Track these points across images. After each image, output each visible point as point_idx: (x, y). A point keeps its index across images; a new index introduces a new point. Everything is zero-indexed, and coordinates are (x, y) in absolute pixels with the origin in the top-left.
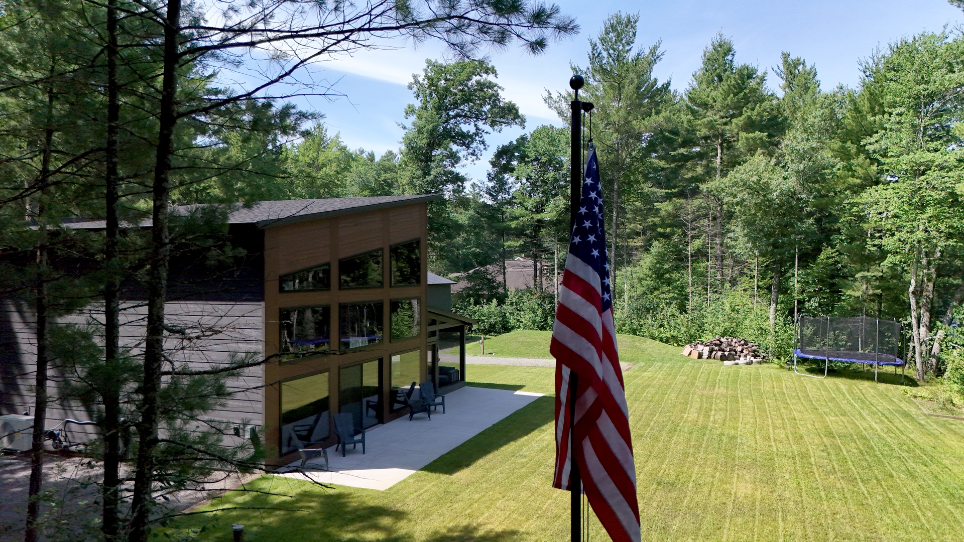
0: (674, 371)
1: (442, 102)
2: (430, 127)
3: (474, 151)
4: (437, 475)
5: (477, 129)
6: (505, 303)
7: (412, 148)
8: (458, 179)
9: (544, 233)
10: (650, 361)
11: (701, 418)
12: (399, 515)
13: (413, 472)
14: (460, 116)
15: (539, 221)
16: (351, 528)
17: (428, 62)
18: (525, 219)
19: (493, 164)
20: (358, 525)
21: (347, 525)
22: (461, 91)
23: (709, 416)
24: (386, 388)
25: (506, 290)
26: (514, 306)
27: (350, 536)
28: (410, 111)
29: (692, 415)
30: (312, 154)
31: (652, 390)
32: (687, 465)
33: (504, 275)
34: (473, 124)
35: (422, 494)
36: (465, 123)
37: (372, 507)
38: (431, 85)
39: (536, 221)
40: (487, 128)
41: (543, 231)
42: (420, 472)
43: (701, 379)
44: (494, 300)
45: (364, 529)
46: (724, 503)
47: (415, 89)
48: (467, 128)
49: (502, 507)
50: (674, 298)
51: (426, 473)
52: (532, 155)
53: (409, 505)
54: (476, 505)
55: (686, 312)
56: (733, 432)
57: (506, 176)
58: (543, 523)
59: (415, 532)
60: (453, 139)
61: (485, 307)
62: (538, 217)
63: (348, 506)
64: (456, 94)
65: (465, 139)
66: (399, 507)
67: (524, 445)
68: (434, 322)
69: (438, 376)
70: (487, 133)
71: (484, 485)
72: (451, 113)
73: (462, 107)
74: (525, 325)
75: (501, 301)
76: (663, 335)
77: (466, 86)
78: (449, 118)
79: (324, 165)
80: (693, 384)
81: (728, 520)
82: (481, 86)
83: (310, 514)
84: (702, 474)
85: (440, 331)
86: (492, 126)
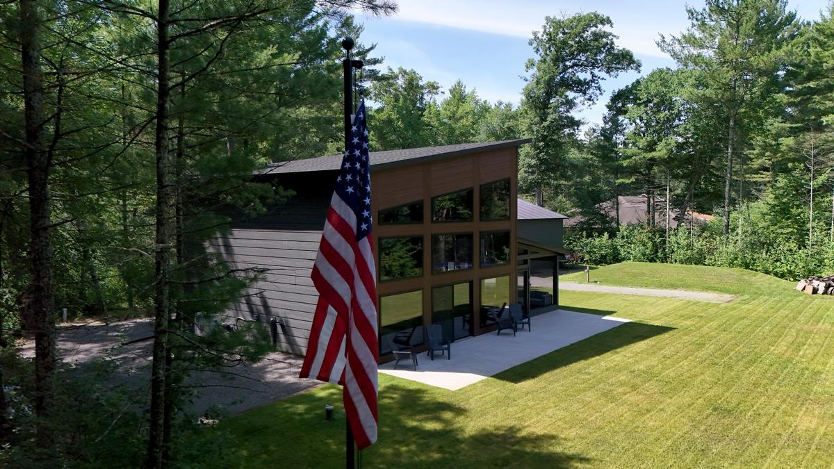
0: (780, 304)
1: (559, 54)
2: (547, 78)
3: (591, 97)
4: (504, 382)
5: (593, 76)
6: (616, 236)
7: (531, 97)
8: (575, 124)
9: (656, 171)
10: (757, 294)
11: (790, 351)
12: (459, 411)
13: (483, 378)
14: (577, 65)
15: (652, 159)
16: (418, 417)
17: (548, 19)
18: (637, 158)
19: (609, 107)
20: (423, 416)
21: (415, 415)
22: (576, 43)
23: (800, 350)
24: (476, 307)
25: (618, 224)
26: (626, 239)
27: (415, 424)
28: (531, 64)
29: (781, 347)
30: (453, 109)
31: (746, 322)
32: (754, 394)
33: (617, 210)
34: (589, 72)
35: (484, 397)
36: (582, 71)
37: (440, 403)
38: (550, 40)
39: (648, 160)
40: (603, 74)
41: (656, 169)
42: (490, 378)
43: (807, 314)
44: (606, 234)
45: (426, 420)
46: (779, 434)
47: (535, 45)
48: (584, 75)
49: (551, 415)
50: (792, 233)
51: (495, 380)
52: (644, 97)
53: (472, 404)
54: (528, 410)
55: (805, 247)
56: (820, 367)
57: (621, 118)
58: (583, 432)
59: (467, 427)
60: (569, 87)
61: (597, 240)
62: (649, 155)
63: (421, 400)
64: (572, 46)
65: (582, 86)
66: (462, 405)
67: (593, 364)
68: (525, 252)
69: (529, 299)
70: (602, 79)
71: (542, 395)
72: (568, 63)
73: (579, 57)
74: (635, 257)
75: (612, 235)
76: (778, 270)
77: (582, 37)
78: (566, 68)
79: (462, 117)
80: (795, 318)
81: (776, 451)
82: (597, 37)
83: (390, 403)
84: (766, 405)
85: (531, 259)
86: (608, 72)
